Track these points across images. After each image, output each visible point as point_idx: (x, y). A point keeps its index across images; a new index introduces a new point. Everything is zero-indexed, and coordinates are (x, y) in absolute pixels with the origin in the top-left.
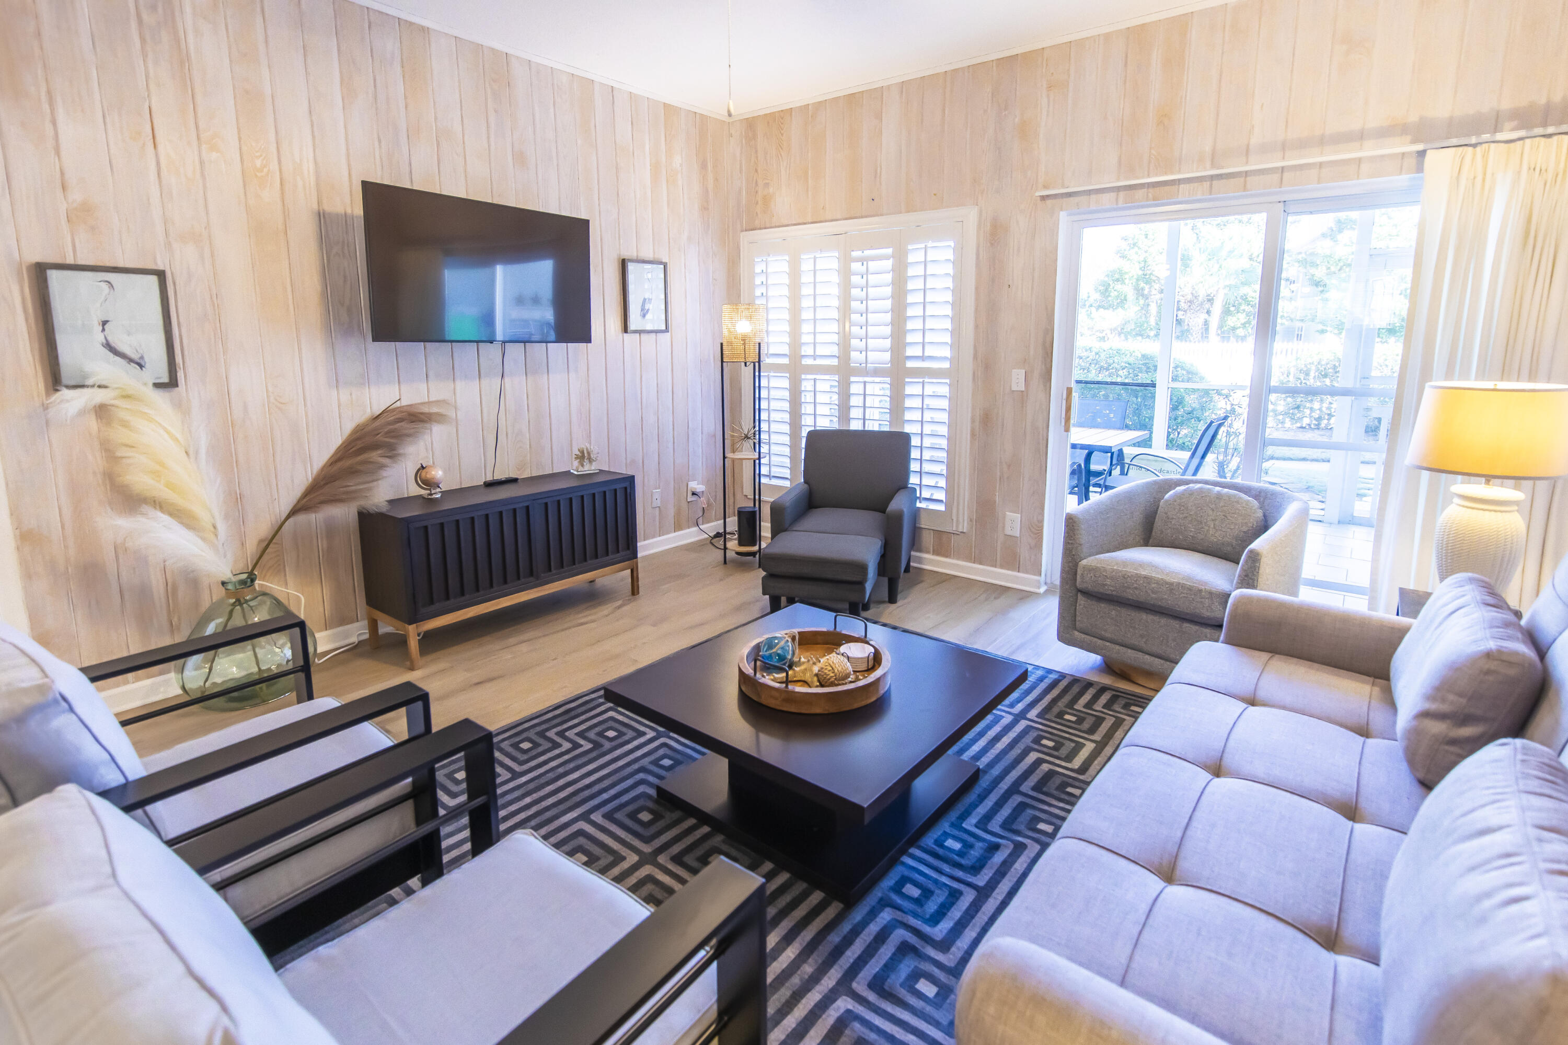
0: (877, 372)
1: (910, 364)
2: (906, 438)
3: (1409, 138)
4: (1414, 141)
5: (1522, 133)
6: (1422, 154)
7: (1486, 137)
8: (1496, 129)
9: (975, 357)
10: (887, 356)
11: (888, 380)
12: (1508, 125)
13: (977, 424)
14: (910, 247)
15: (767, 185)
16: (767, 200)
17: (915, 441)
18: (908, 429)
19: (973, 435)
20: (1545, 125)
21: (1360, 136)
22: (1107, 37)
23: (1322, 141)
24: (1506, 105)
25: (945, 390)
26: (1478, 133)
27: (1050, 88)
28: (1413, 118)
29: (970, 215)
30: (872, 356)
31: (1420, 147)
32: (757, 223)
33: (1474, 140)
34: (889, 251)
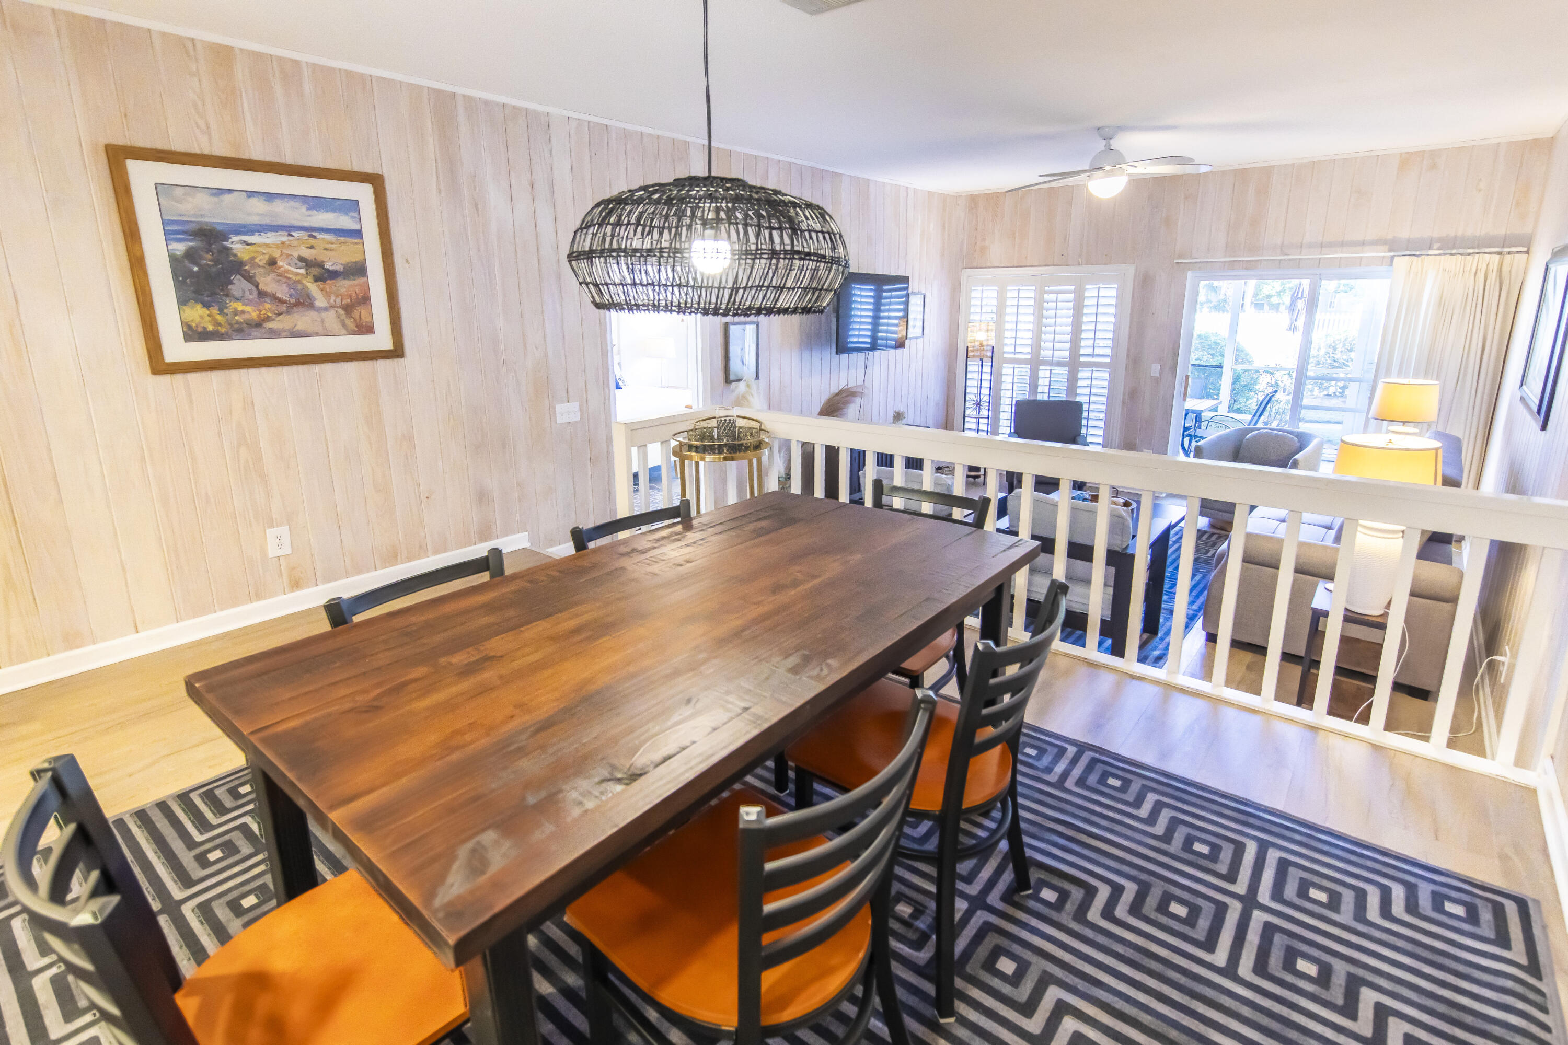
0: (1059, 364)
1: (1082, 359)
2: (1079, 405)
3: (1387, 247)
4: (1390, 250)
5: (1441, 252)
6: (1393, 257)
7: (1424, 252)
8: (1430, 248)
9: (1128, 355)
10: (1067, 354)
11: (1067, 369)
12: (1436, 246)
13: (1127, 397)
14: (1087, 287)
15: (984, 240)
16: (983, 250)
17: (1085, 407)
18: (1078, 399)
19: (1123, 403)
20: (1453, 248)
21: (1363, 243)
22: (1223, 173)
23: (1343, 244)
24: (1436, 235)
25: (1107, 375)
26: (1421, 249)
27: (1186, 198)
28: (1390, 237)
29: (1130, 270)
30: (1057, 353)
31: (1392, 254)
32: (975, 265)
33: (1418, 253)
34: (1073, 288)
